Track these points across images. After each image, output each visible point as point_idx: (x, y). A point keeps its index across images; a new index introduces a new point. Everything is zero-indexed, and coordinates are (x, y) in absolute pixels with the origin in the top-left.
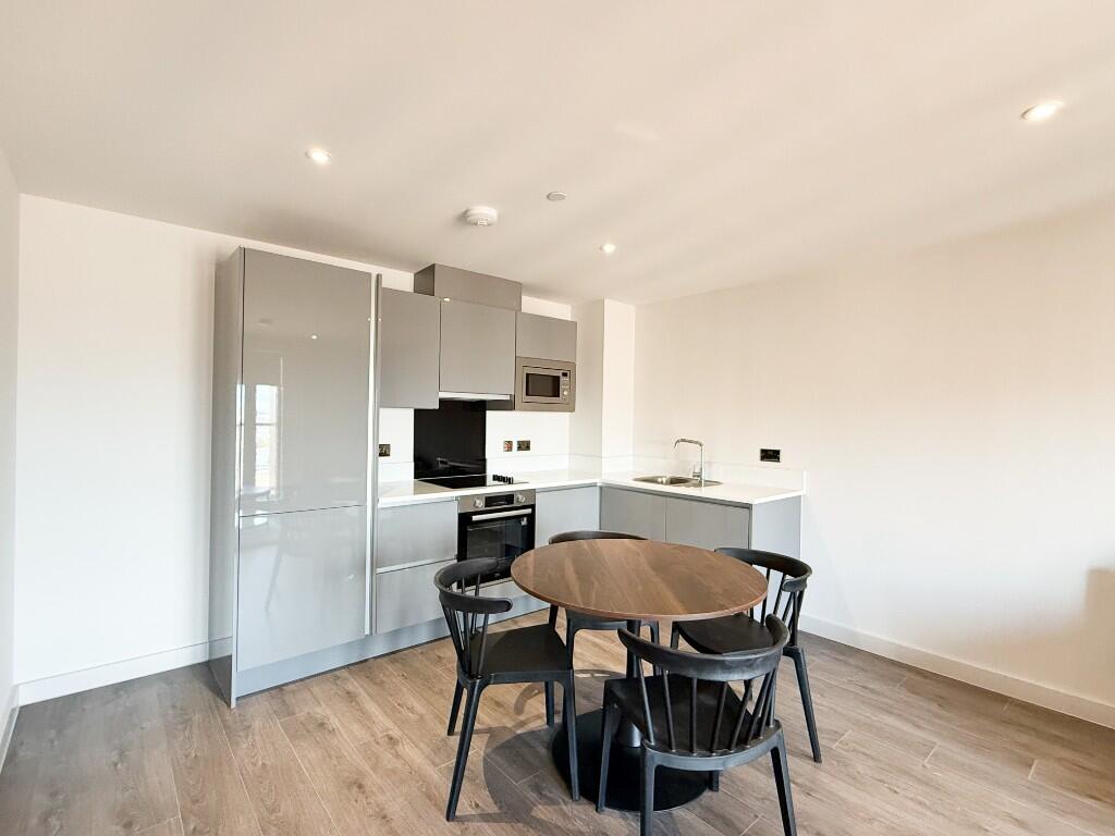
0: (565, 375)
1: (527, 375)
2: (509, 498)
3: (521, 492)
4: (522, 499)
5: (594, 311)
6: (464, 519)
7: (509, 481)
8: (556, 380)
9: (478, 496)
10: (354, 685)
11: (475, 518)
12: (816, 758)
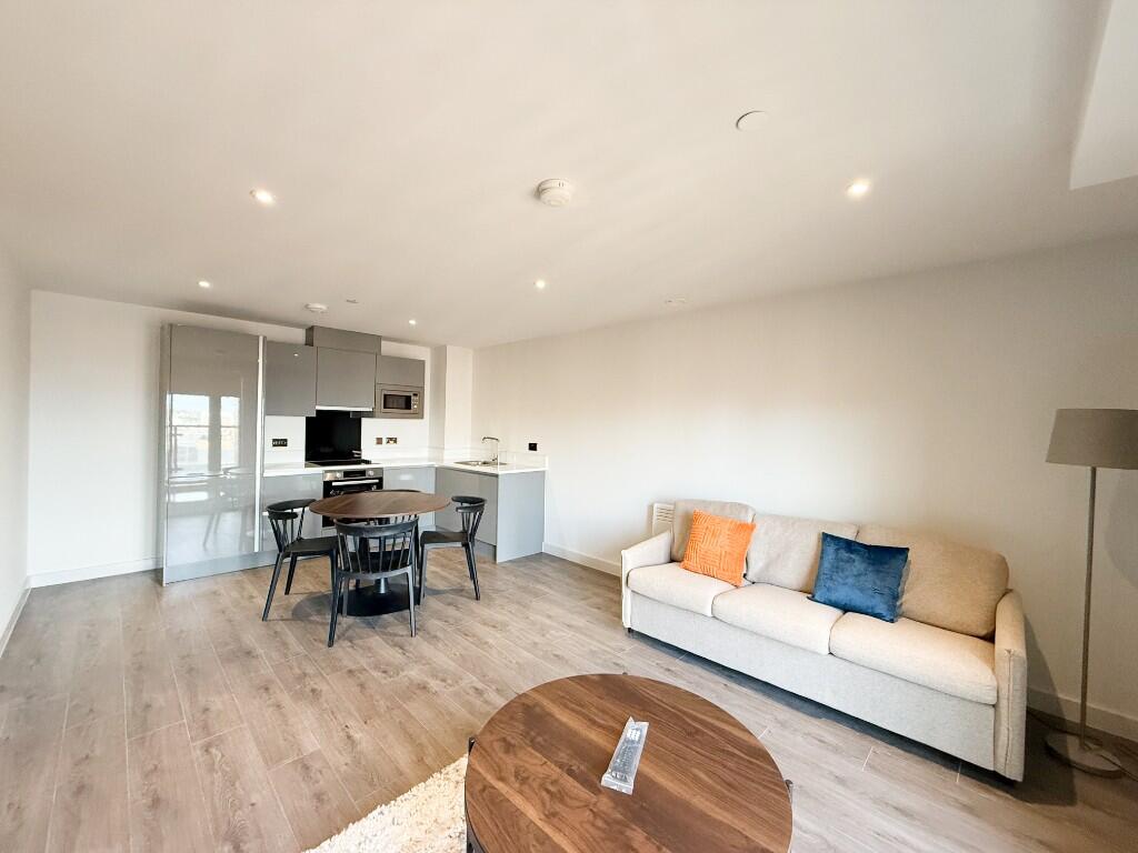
0: (415, 395)
1: (385, 396)
2: (363, 473)
3: (372, 469)
4: (371, 473)
5: (440, 353)
6: (327, 485)
7: (367, 462)
8: (408, 399)
9: (339, 471)
10: (244, 577)
11: (334, 484)
12: (477, 598)
